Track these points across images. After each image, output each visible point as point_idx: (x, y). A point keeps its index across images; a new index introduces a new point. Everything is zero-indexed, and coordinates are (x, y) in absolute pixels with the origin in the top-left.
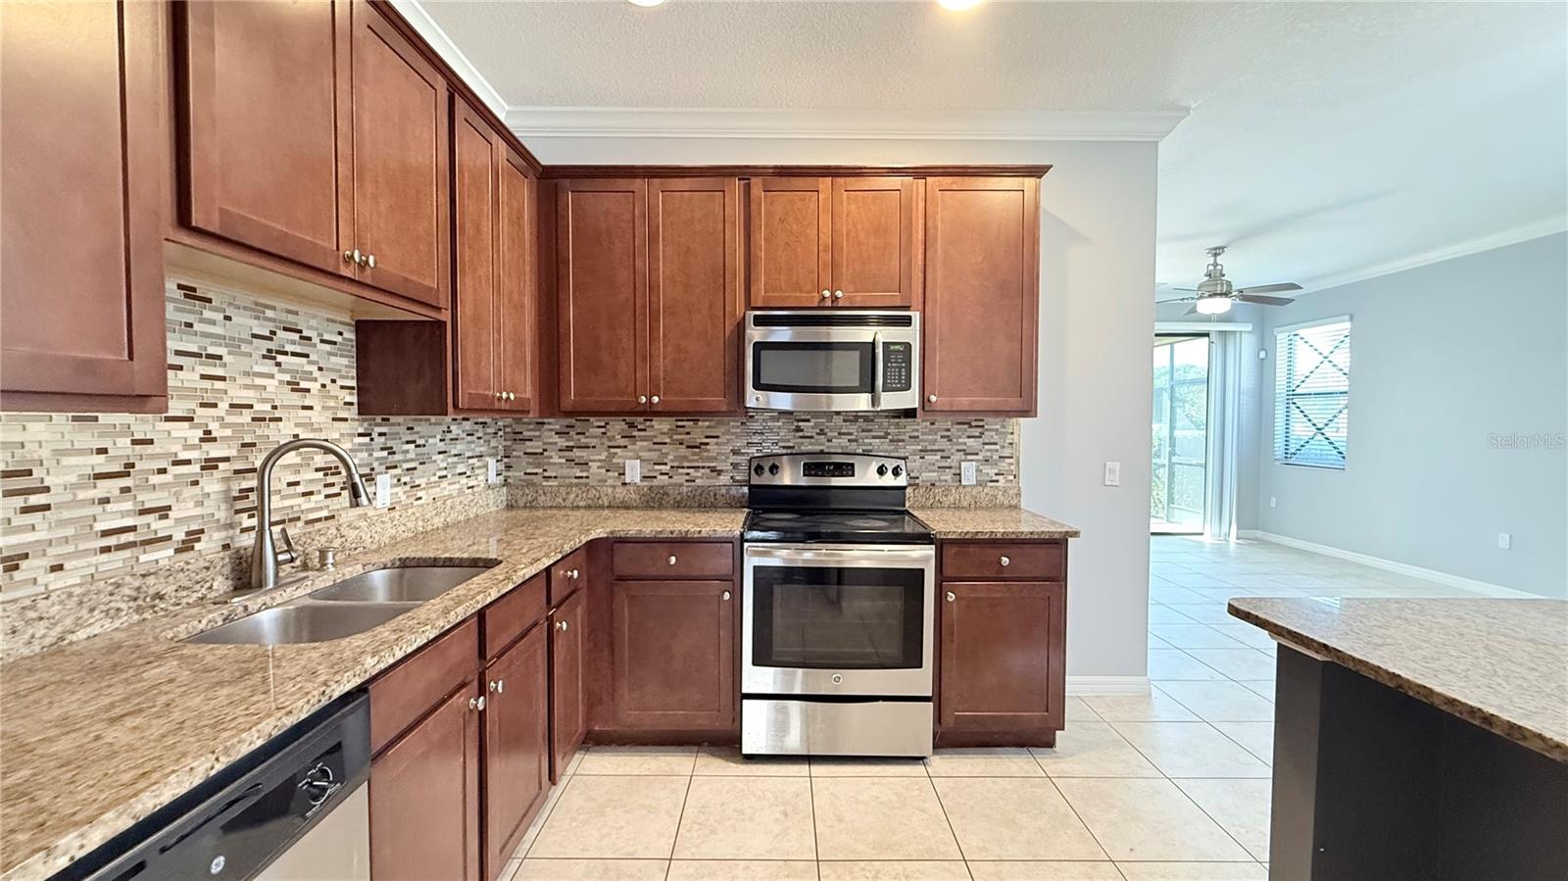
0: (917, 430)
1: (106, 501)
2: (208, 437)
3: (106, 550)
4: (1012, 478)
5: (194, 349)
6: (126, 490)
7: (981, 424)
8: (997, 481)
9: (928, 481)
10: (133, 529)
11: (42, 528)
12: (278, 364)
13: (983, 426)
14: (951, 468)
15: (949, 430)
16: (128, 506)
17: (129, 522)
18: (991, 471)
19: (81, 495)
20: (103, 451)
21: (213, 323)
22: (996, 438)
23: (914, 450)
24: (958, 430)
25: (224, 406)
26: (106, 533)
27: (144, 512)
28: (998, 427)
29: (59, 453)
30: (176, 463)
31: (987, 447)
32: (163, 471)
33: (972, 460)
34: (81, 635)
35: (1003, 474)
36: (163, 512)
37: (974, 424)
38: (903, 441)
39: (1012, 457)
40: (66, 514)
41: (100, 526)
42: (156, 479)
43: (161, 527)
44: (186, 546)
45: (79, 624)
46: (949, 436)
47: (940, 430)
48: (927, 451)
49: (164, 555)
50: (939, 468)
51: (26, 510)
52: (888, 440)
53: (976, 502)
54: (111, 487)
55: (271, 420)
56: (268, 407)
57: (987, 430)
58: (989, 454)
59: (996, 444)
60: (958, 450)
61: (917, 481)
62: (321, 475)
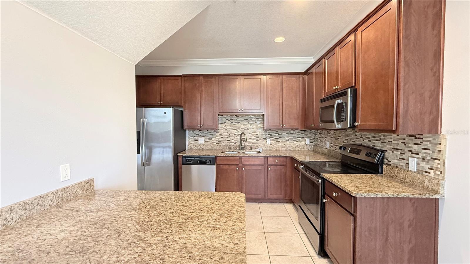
0: (391, 138)
1: (227, 137)
2: (238, 132)
3: (227, 142)
4: (439, 173)
5: (237, 122)
6: (229, 137)
7: (421, 137)
8: (429, 173)
9: (395, 164)
10: (230, 141)
11: (222, 139)
12: (249, 123)
13: (422, 138)
14: (404, 159)
15: (404, 139)
16: (229, 138)
17: (229, 140)
18: (426, 166)
19: (226, 137)
20: (227, 133)
21: (239, 119)
22: (429, 146)
23: (390, 148)
24: (409, 140)
25: (240, 128)
26: (227, 141)
27: (231, 139)
28: (432, 139)
29: (224, 133)
30: (234, 134)
31: (424, 151)
32: (233, 135)
33: (415, 157)
34: (224, 149)
35: (433, 169)
36: (233, 139)
37: (417, 137)
38: (386, 143)
39: (439, 160)
40: (224, 138)
41: (227, 140)
42: (232, 136)
43: (233, 141)
44: (235, 143)
45: (224, 148)
46: (405, 143)
47: (401, 139)
48: (395, 149)
49: (233, 144)
50: (400, 158)
51: (221, 137)
52: (381, 142)
53: (413, 181)
54: (228, 136)
55: (247, 130)
56: (247, 128)
57: (424, 141)
58: (425, 155)
59: (429, 150)
60: (409, 151)
61: (390, 163)
62: (255, 137)
